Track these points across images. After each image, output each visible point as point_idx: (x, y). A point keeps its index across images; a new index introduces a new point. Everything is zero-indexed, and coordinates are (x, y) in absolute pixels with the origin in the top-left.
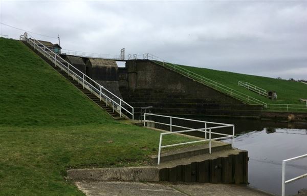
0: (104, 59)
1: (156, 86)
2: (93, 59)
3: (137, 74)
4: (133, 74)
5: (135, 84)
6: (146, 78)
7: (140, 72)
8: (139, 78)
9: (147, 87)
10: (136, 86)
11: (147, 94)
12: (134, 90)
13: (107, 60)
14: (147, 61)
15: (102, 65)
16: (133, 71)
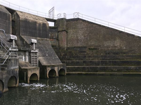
0: (34, 15)
1: (89, 43)
2: (21, 12)
3: (67, 32)
4: (64, 32)
5: (65, 43)
6: (77, 37)
7: (71, 31)
8: (70, 36)
9: (79, 45)
10: (67, 45)
11: (82, 52)
12: (65, 49)
13: (37, 16)
14: (78, 19)
15: (32, 19)
16: (64, 29)
